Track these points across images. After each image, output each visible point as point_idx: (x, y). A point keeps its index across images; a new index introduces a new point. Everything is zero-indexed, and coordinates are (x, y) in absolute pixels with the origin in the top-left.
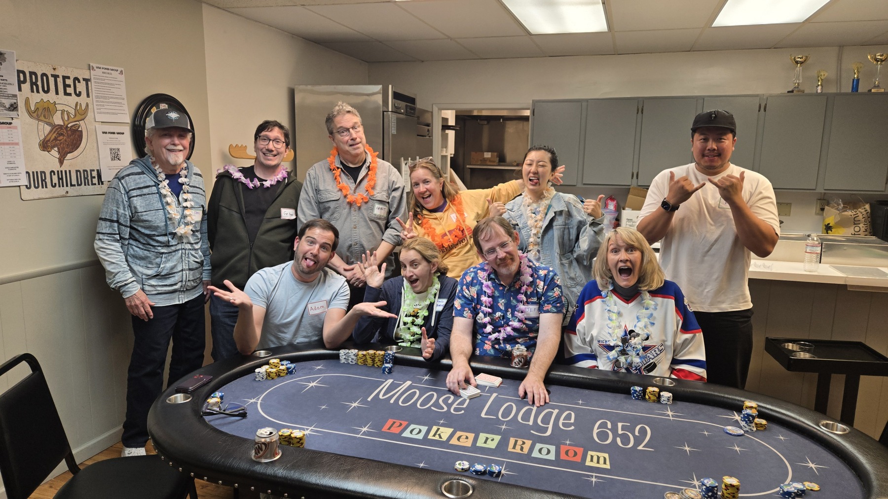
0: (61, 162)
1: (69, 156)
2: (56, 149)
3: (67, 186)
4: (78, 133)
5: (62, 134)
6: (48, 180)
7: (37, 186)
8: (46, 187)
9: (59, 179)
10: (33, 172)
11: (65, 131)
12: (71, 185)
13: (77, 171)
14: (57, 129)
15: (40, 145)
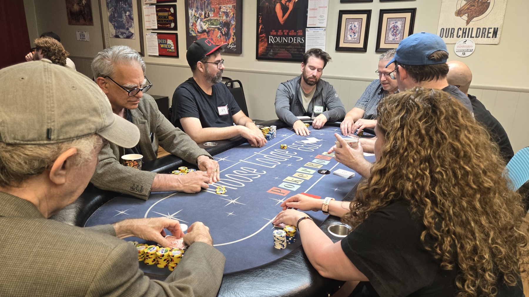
0: (468, 23)
1: (475, 19)
2: (467, 15)
3: (468, 37)
4: (486, 4)
5: (474, 6)
6: (455, 34)
7: (447, 36)
8: (453, 37)
9: (463, 33)
10: (447, 29)
11: (476, 3)
12: (471, 37)
13: (478, 29)
14: (471, 3)
15: (456, 13)
